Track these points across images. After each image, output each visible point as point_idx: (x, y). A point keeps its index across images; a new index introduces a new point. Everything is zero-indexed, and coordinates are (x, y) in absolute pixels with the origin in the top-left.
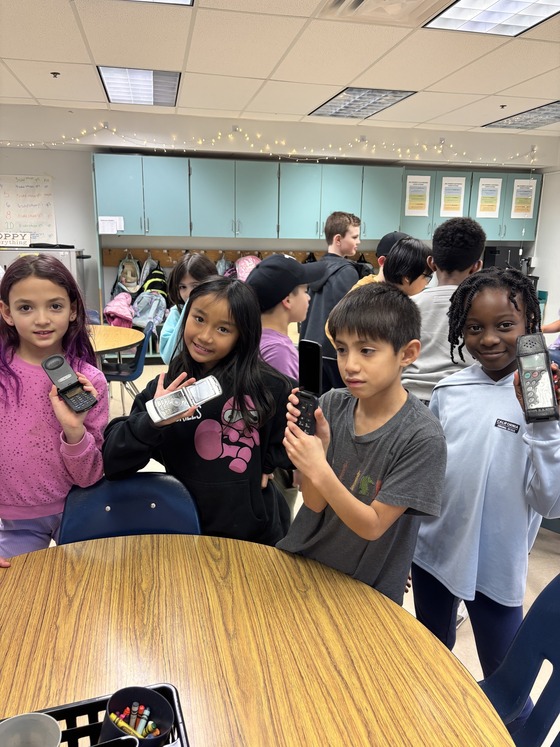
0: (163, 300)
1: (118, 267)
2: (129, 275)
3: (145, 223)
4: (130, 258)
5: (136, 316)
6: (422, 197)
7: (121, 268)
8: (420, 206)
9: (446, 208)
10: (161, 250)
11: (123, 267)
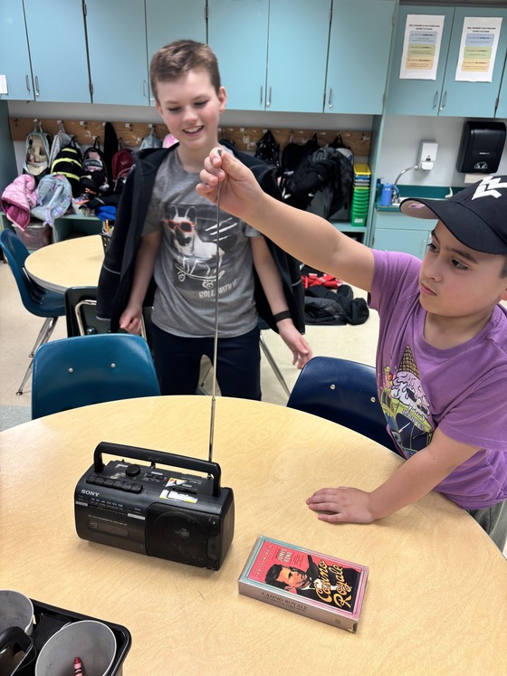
0: (68, 186)
1: (25, 140)
2: (37, 152)
3: (33, 83)
4: (38, 131)
5: (38, 205)
6: (428, 50)
7: (27, 142)
8: (425, 64)
9: (466, 67)
10: (77, 121)
11: (31, 142)
